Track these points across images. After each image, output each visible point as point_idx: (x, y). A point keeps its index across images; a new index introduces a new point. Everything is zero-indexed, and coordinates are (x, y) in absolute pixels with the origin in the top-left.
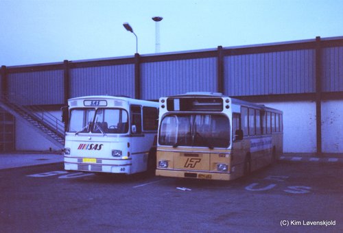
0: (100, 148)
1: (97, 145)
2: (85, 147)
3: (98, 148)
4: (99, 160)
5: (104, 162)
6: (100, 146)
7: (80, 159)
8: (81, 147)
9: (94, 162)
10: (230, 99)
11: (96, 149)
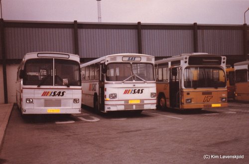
0: (142, 92)
1: (139, 90)
2: (130, 92)
3: (140, 92)
4: (142, 101)
5: (146, 102)
6: (142, 90)
7: (127, 101)
8: (126, 92)
9: (138, 102)
10: (225, 57)
11: (138, 93)
